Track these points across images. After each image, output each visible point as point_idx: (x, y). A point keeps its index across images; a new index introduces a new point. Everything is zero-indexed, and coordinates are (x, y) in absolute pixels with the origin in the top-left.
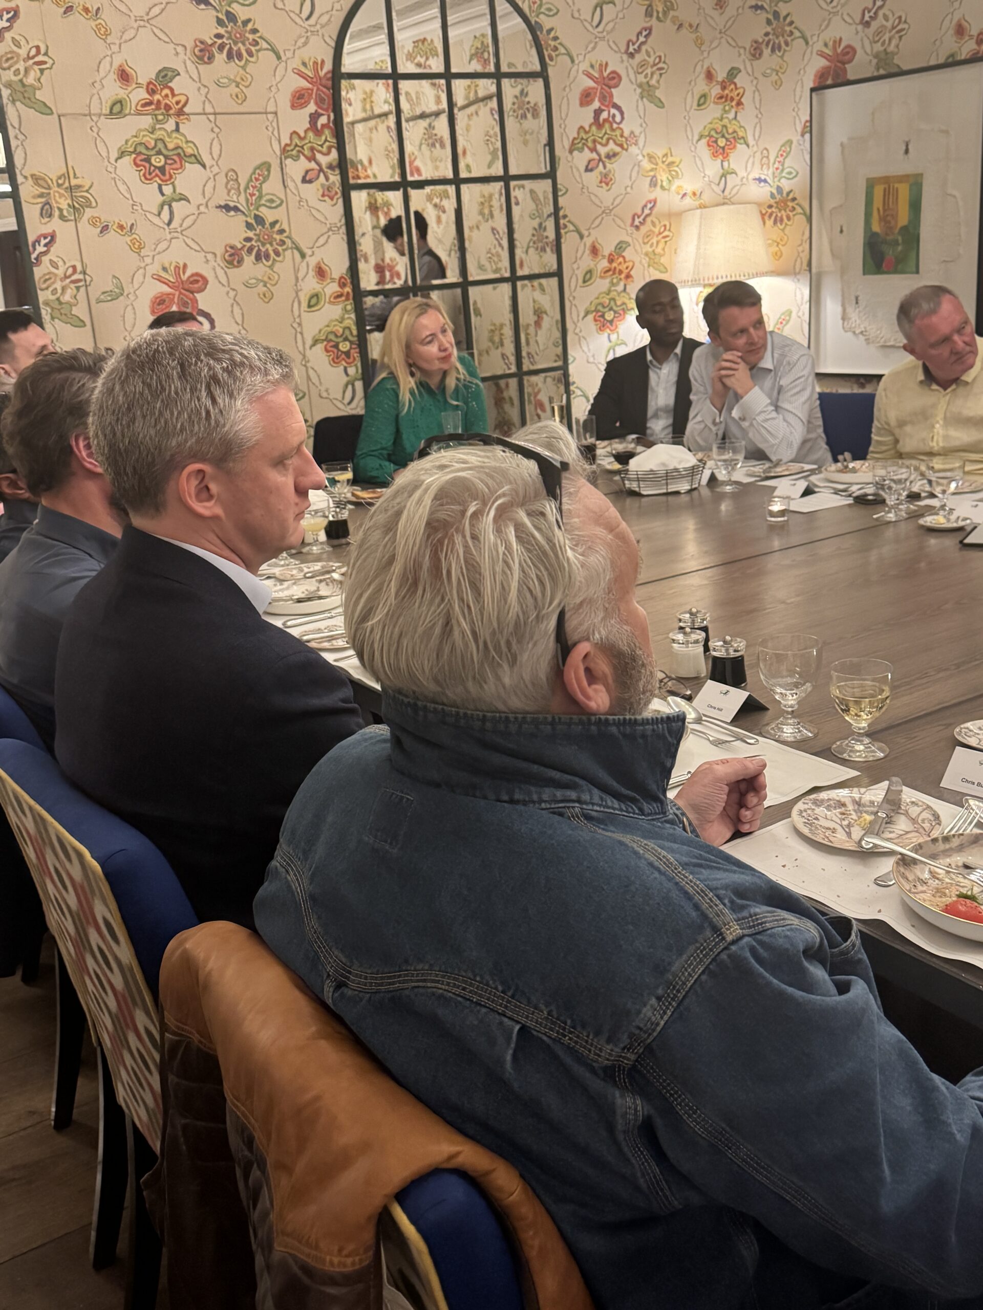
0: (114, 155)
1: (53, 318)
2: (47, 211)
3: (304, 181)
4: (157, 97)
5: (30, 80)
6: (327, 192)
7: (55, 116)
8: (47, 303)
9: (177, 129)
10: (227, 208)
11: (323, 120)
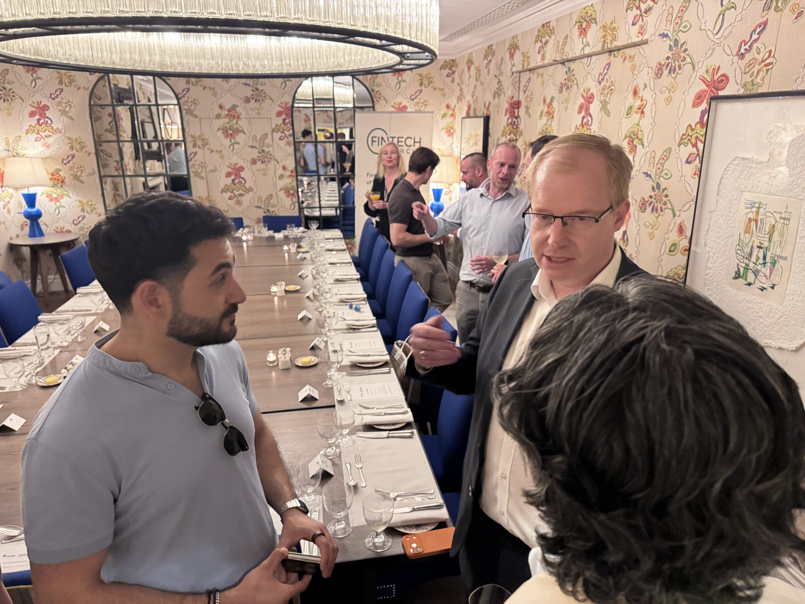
0: (216, 130)
1: (195, 176)
2: (194, 146)
3: (280, 139)
4: (231, 113)
5: (192, 108)
6: (288, 143)
7: (198, 119)
8: (193, 172)
9: (237, 123)
10: (252, 147)
11: (287, 121)
